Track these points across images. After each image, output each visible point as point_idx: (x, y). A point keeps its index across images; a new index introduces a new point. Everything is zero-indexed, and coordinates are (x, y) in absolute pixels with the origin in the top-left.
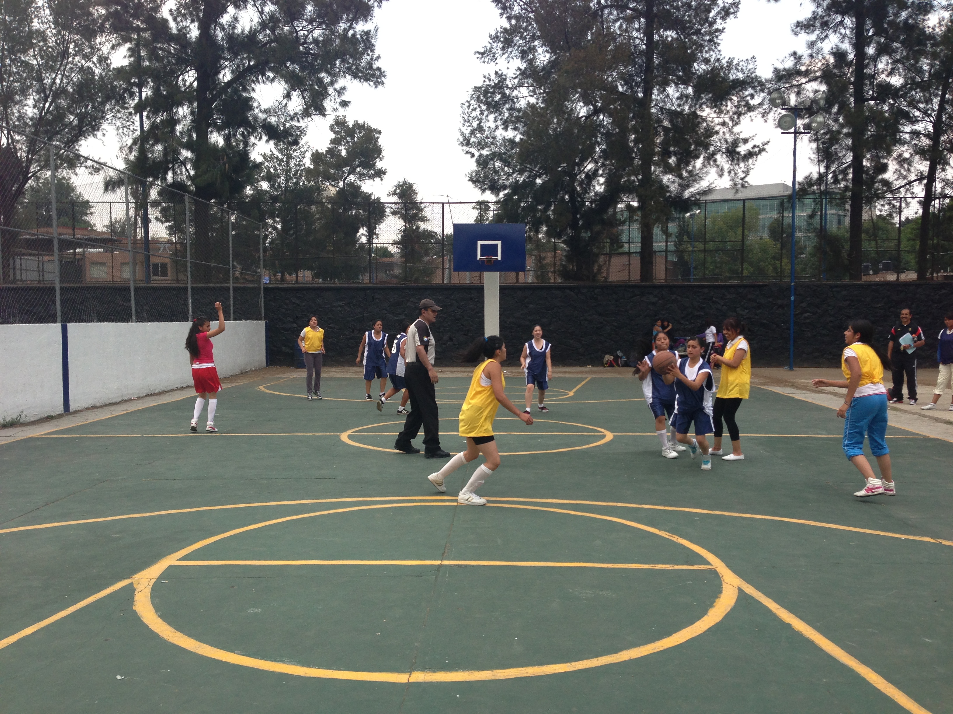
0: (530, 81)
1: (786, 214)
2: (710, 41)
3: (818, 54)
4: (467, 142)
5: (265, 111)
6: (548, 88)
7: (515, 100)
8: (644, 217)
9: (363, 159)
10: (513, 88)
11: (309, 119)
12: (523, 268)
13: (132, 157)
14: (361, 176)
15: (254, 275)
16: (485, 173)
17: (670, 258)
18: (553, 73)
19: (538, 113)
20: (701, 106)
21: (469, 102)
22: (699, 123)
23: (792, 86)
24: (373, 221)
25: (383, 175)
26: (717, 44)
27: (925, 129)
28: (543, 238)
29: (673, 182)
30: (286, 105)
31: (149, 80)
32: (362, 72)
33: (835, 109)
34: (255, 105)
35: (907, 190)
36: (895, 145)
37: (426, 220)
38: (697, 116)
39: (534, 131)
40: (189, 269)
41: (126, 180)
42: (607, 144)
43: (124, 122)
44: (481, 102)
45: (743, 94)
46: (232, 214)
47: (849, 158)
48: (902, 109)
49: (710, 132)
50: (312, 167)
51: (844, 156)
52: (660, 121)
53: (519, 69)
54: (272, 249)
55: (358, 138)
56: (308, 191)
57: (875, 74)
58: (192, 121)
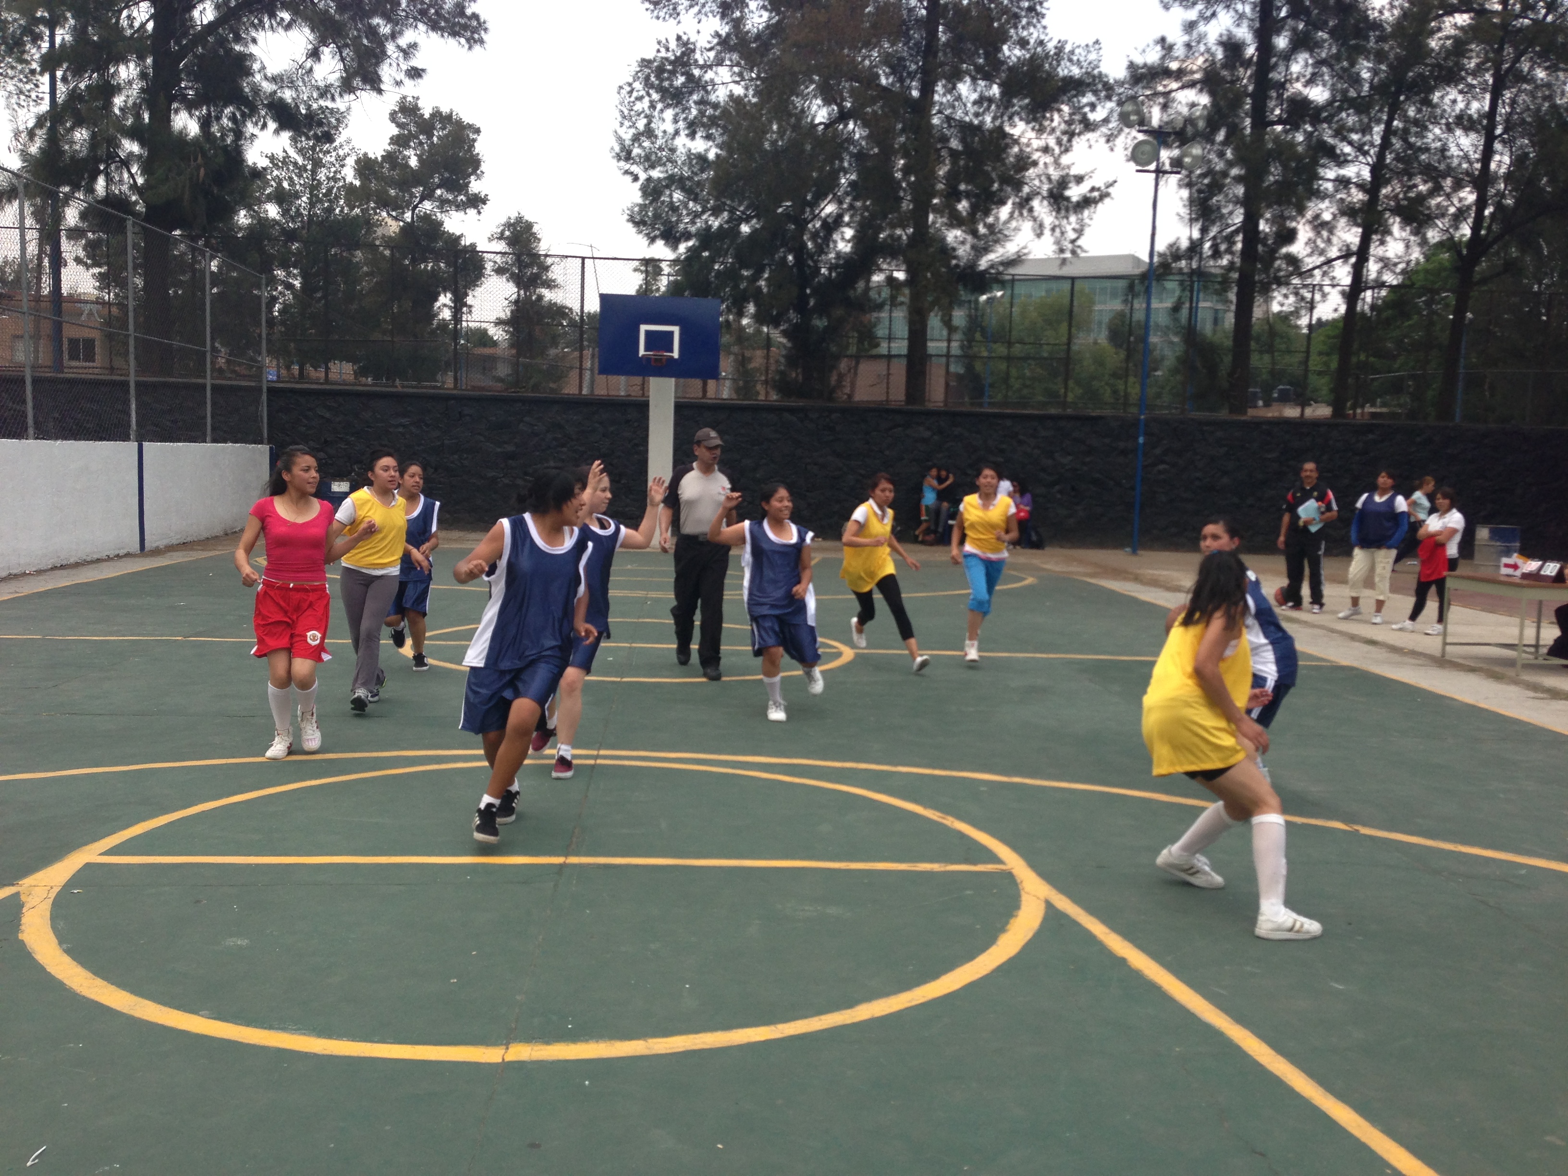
0: (735, 57)
1: (1136, 305)
2: (1031, 9)
3: (1199, 42)
4: (626, 155)
5: (274, 79)
6: (765, 72)
7: (709, 88)
8: (915, 297)
9: (447, 175)
10: (706, 67)
11: (352, 97)
12: (713, 373)
13: (34, 149)
14: (443, 204)
15: (252, 367)
16: (655, 209)
17: (953, 368)
18: (774, 46)
19: (747, 113)
20: (1011, 118)
21: (630, 85)
22: (1008, 146)
23: (1156, 94)
24: (461, 283)
25: (481, 205)
26: (1040, 16)
27: (1358, 175)
28: (748, 325)
29: (963, 243)
30: (311, 70)
31: (69, 15)
32: (446, 20)
33: (1221, 136)
34: (256, 66)
35: (1325, 274)
36: (1309, 199)
37: (556, 286)
38: (1005, 135)
39: (739, 143)
40: (132, 349)
41: (21, 189)
42: (859, 175)
43: (21, 85)
44: (652, 86)
45: (1079, 102)
46: (212, 258)
47: (1238, 218)
48: (1325, 142)
49: (1024, 162)
50: (357, 183)
51: (1231, 213)
52: (945, 139)
53: (717, 35)
54: (283, 323)
55: (439, 137)
56: (350, 223)
57: (1286, 81)
58: (143, 90)
